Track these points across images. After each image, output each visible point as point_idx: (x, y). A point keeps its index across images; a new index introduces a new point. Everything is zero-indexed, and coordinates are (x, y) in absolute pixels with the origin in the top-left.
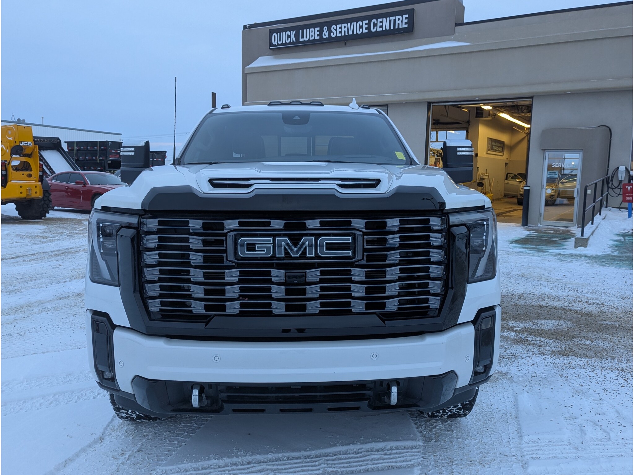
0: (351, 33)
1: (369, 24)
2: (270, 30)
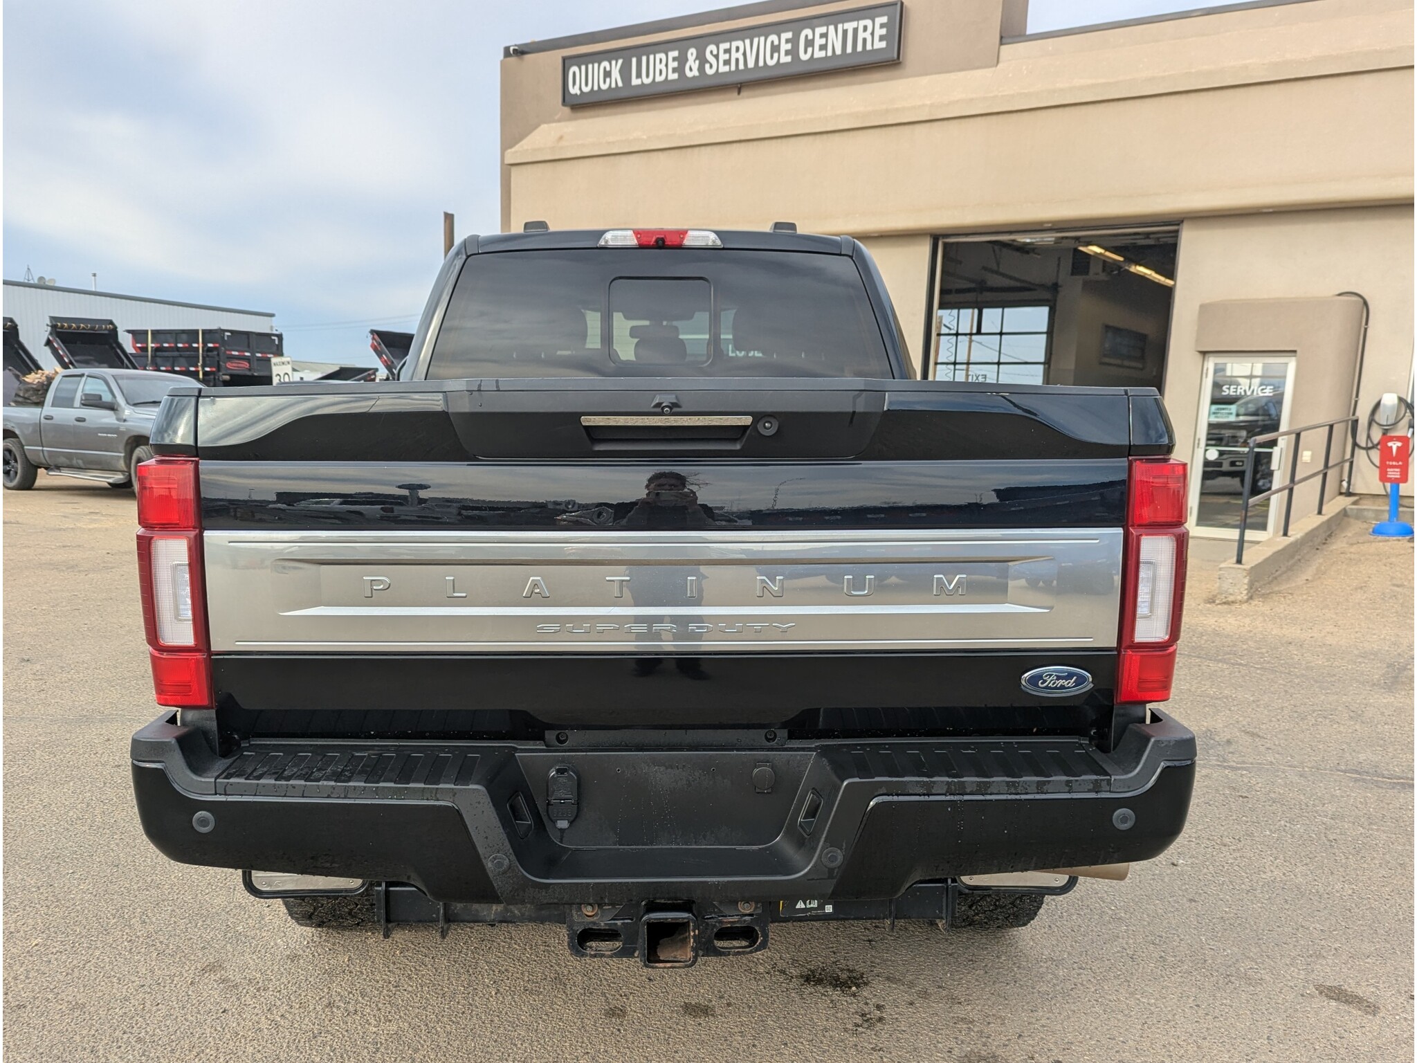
0: (751, 64)
1: (794, 41)
2: (564, 59)
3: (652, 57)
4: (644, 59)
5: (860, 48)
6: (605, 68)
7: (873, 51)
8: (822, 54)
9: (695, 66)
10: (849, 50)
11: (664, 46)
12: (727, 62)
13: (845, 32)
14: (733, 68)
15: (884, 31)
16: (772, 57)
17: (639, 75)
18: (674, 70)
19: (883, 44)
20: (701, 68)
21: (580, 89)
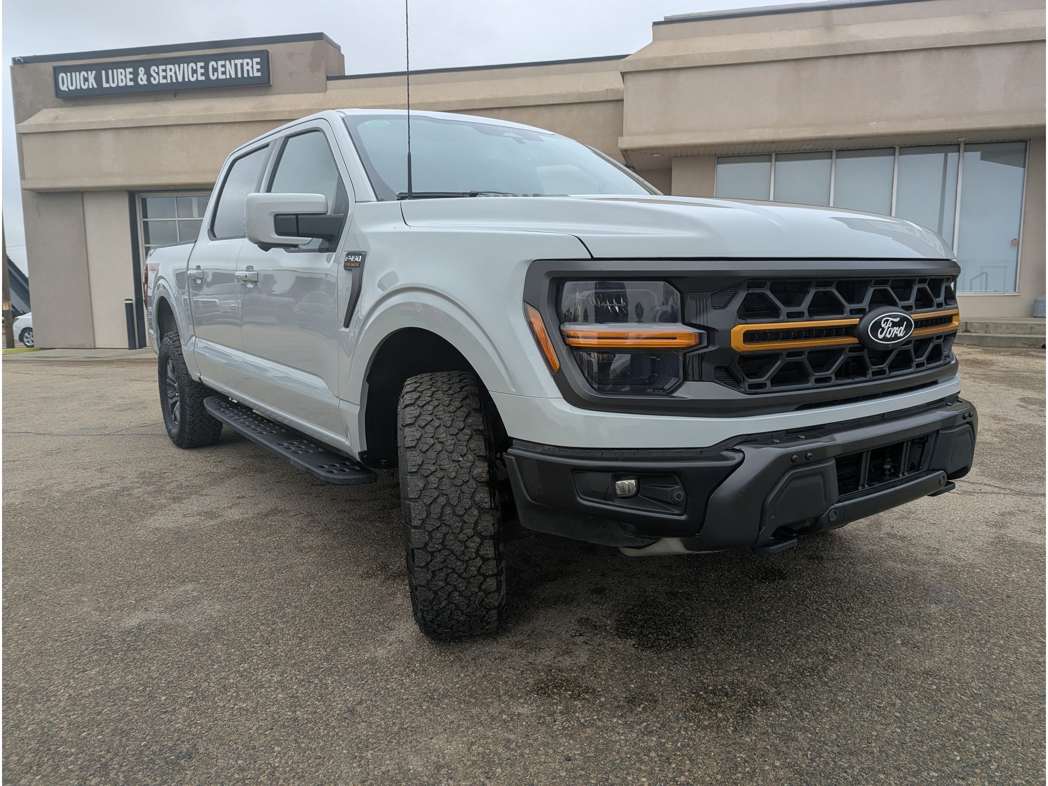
0: (180, 80)
1: (206, 68)
2: (55, 68)
3: (115, 71)
4: (110, 71)
5: (246, 75)
6: (84, 75)
7: (254, 77)
8: (224, 77)
9: (145, 78)
10: (239, 76)
11: (124, 65)
12: (165, 77)
13: (236, 65)
14: (169, 81)
15: (259, 67)
16: (193, 77)
17: (107, 82)
18: (131, 80)
19: (259, 74)
20: (148, 80)
21: (68, 88)
